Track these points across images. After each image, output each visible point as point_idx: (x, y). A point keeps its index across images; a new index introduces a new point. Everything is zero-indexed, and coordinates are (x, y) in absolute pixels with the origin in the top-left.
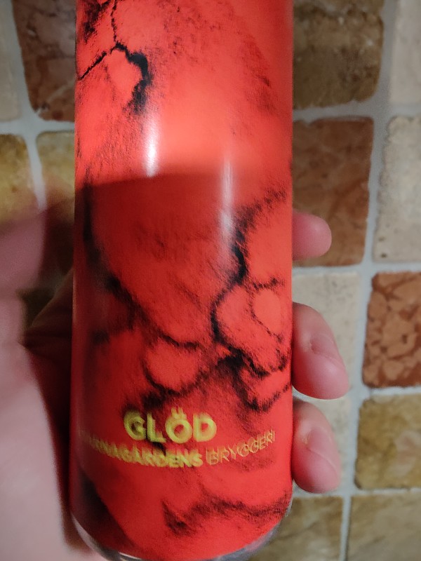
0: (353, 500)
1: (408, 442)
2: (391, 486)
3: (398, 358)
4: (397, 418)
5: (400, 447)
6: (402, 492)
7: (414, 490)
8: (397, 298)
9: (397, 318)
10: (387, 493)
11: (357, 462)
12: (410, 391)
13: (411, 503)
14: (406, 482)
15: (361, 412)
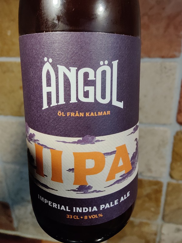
0: (169, 184)
11: (171, 164)
15: (175, 138)
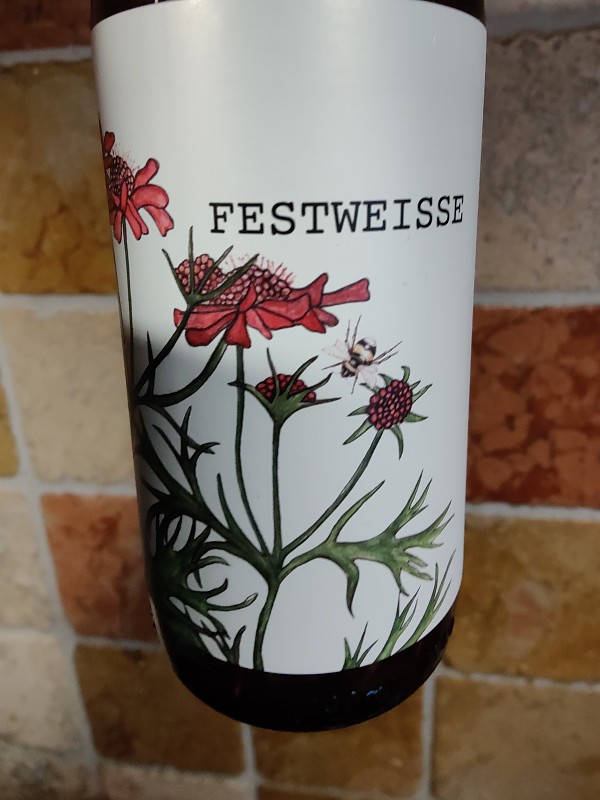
1: (526, 599)
2: (500, 671)
3: (501, 454)
4: (505, 557)
5: (512, 606)
6: (521, 683)
7: (541, 684)
8: (496, 353)
9: (496, 387)
10: (495, 680)
12: (525, 512)
13: (537, 705)
14: (525, 667)
